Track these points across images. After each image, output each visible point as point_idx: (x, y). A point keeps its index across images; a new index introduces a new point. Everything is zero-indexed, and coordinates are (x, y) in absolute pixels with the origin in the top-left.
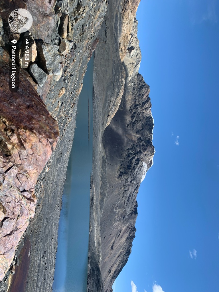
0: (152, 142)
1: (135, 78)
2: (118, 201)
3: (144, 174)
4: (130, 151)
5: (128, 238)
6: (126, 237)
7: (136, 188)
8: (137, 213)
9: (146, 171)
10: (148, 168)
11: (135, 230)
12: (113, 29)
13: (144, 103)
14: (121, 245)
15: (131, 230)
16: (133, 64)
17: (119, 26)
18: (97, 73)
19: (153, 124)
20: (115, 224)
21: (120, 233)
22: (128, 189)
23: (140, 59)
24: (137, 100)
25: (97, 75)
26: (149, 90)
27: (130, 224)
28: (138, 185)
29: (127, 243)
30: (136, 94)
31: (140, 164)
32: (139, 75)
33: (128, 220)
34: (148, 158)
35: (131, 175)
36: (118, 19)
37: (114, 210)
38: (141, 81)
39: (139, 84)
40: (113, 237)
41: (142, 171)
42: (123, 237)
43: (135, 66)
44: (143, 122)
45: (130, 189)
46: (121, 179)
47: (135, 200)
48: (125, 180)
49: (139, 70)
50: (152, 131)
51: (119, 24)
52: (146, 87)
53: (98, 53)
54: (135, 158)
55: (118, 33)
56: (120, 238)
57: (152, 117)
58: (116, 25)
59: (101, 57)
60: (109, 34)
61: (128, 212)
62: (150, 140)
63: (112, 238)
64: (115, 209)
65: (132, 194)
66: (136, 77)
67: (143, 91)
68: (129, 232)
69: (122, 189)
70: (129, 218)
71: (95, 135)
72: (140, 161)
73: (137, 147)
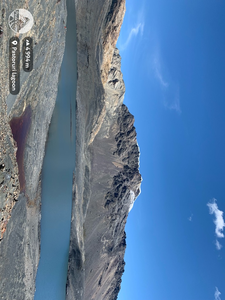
0: (139, 170)
1: (120, 109)
2: (105, 231)
3: (131, 203)
4: (117, 178)
5: (116, 273)
6: (115, 271)
7: (124, 218)
8: (126, 245)
9: (133, 200)
10: (135, 197)
11: (123, 263)
12: (95, 58)
13: (129, 132)
14: (109, 281)
15: (120, 263)
16: (117, 95)
17: (101, 55)
18: (80, 91)
19: (139, 152)
20: (103, 256)
21: (108, 266)
22: (116, 218)
23: (124, 91)
24: (123, 129)
25: (80, 94)
26: (133, 120)
27: (118, 256)
28: (126, 215)
29: (116, 278)
30: (121, 124)
31: (127, 192)
32: (123, 105)
33: (117, 252)
34: (135, 186)
35: (118, 203)
36: (99, 49)
37: (102, 241)
38: (125, 111)
39: (124, 114)
40: (101, 270)
41: (129, 200)
42: (111, 271)
43: (120, 97)
44: (129, 150)
45: (118, 218)
46: (108, 207)
47: (124, 231)
48: (112, 208)
49: (123, 101)
50: (138, 159)
51: (100, 54)
52: (130, 117)
53: (81, 76)
54: (122, 186)
55: (100, 61)
56: (108, 272)
57: (138, 146)
58: (98, 54)
59: (84, 80)
60: (91, 60)
61: (117, 244)
62: (136, 167)
63: (100, 272)
64: (102, 239)
65: (120, 224)
66: (120, 107)
67: (128, 121)
68: (117, 266)
69: (109, 218)
70: (118, 250)
71: (78, 143)
72: (127, 188)
73: (124, 175)
